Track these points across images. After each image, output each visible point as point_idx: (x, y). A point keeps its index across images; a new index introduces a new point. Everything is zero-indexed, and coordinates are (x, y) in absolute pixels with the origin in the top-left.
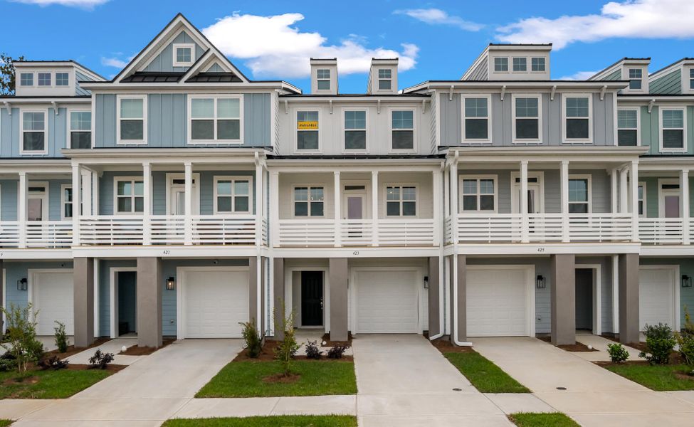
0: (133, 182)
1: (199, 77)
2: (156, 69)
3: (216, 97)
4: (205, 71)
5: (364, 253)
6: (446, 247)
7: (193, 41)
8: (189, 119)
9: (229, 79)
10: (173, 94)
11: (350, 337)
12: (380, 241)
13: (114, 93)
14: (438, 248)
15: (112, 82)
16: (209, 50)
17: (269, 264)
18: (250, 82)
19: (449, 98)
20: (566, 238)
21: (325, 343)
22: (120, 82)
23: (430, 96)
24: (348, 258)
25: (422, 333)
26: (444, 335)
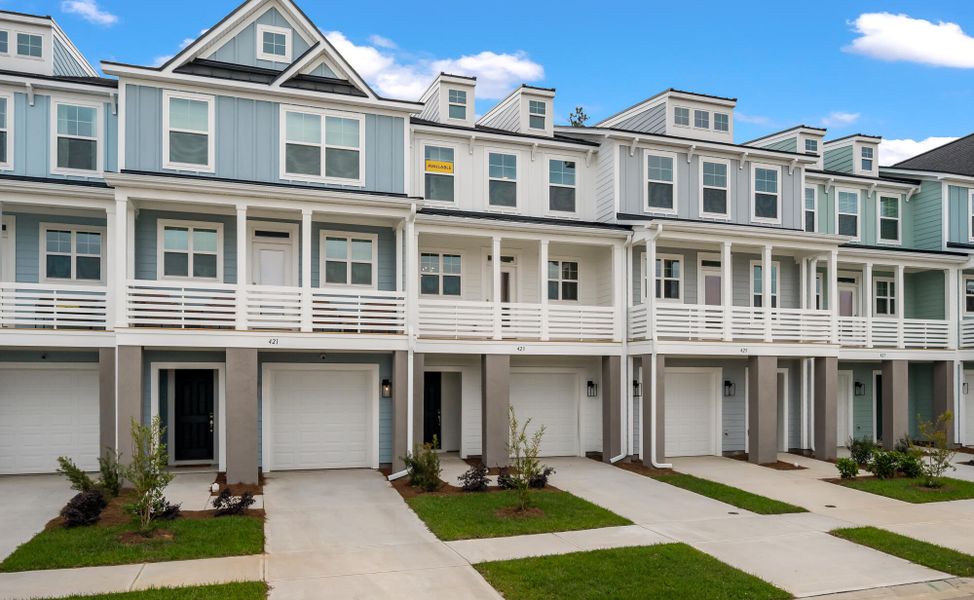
0: (191, 229)
1: (299, 80)
2: (227, 58)
3: (324, 114)
4: (307, 72)
7: (289, 26)
8: (283, 141)
9: (347, 90)
10: (257, 101)
12: (550, 333)
13: (158, 86)
14: (620, 345)
15: (160, 69)
16: (318, 44)
18: (380, 99)
19: (630, 153)
20: (769, 338)
22: (174, 71)
23: (598, 145)
25: (584, 455)
26: (627, 456)
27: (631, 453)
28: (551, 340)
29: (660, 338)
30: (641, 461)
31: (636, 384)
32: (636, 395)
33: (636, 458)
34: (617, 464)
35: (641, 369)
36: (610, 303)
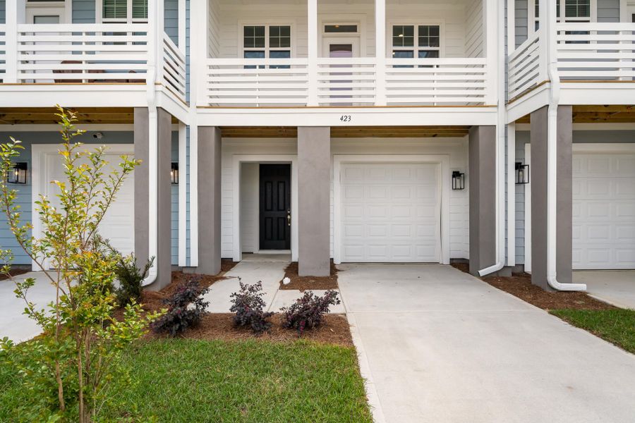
5: (359, 119)
6: (510, 106)
11: (334, 269)
12: (389, 96)
14: (495, 109)
17: (188, 138)
21: (287, 281)
24: (332, 128)
25: (447, 262)
26: (506, 267)
27: (512, 263)
28: (389, 106)
29: (563, 80)
30: (528, 276)
31: (519, 167)
32: (520, 183)
33: (519, 270)
34: (489, 279)
35: (528, 147)
36: (480, 54)
